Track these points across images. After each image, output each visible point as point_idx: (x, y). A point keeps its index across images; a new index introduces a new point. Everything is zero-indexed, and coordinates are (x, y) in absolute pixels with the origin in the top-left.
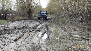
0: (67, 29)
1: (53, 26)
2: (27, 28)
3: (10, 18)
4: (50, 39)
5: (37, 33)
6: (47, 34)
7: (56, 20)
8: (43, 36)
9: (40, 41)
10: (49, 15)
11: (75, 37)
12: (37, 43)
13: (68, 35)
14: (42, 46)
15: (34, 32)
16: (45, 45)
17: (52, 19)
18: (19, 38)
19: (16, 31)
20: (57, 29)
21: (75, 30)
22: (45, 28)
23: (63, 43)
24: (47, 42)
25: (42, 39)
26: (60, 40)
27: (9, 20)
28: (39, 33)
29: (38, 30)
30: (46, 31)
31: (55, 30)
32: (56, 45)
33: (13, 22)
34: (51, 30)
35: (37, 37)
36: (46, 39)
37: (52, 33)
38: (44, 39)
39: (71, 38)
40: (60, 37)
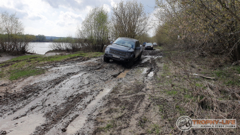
0: (182, 65)
1: (163, 61)
4: (158, 76)
5: (141, 69)
8: (149, 73)
9: (145, 79)
11: (192, 76)
12: (140, 81)
13: (182, 73)
14: (147, 84)
16: (151, 84)
17: (161, 52)
18: (119, 74)
21: (193, 67)
22: (151, 63)
24: (154, 80)
25: (147, 76)
26: (171, 78)
30: (153, 67)
31: (166, 66)
32: (165, 84)
34: (160, 66)
37: (161, 70)
39: (186, 76)
40: (171, 75)
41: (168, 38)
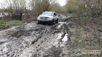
0: (91, 30)
1: (74, 26)
2: (44, 30)
3: (25, 18)
4: (72, 41)
5: (56, 34)
6: (67, 35)
7: (76, 20)
8: (63, 38)
9: (61, 44)
10: (68, 13)
12: (57, 46)
13: (92, 37)
14: (63, 49)
15: (52, 33)
16: (67, 49)
17: (71, 18)
18: (37, 40)
19: (33, 33)
20: (78, 30)
21: (100, 31)
22: (64, 28)
23: (87, 47)
24: (69, 45)
25: (62, 41)
26: (83, 42)
27: (24, 20)
28: (59, 34)
29: (56, 31)
30: (66, 32)
33: (28, 23)
34: (72, 31)
35: (57, 39)
36: (67, 41)
37: (73, 34)
38: (64, 42)
39: (96, 40)
40: (83, 39)
41: (77, 7)
